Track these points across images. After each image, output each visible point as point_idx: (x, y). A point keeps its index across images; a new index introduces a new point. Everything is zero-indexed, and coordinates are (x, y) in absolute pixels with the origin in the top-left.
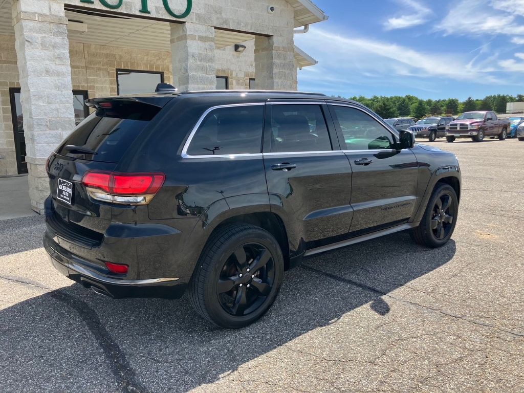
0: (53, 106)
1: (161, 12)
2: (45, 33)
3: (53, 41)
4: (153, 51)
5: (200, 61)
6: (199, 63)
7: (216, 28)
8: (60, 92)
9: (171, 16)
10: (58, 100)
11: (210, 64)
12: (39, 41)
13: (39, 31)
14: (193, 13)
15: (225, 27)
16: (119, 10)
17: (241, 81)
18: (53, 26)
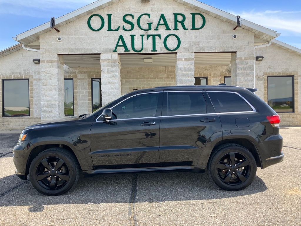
0: (110, 97)
1: (163, 50)
2: (109, 67)
3: (112, 69)
4: (202, 66)
5: (185, 71)
6: (184, 72)
7: (195, 53)
8: (113, 91)
9: (168, 51)
10: (112, 94)
11: (191, 72)
12: (106, 70)
13: (107, 67)
14: (181, 47)
15: (202, 51)
16: (141, 52)
17: (261, 78)
18: (112, 64)
